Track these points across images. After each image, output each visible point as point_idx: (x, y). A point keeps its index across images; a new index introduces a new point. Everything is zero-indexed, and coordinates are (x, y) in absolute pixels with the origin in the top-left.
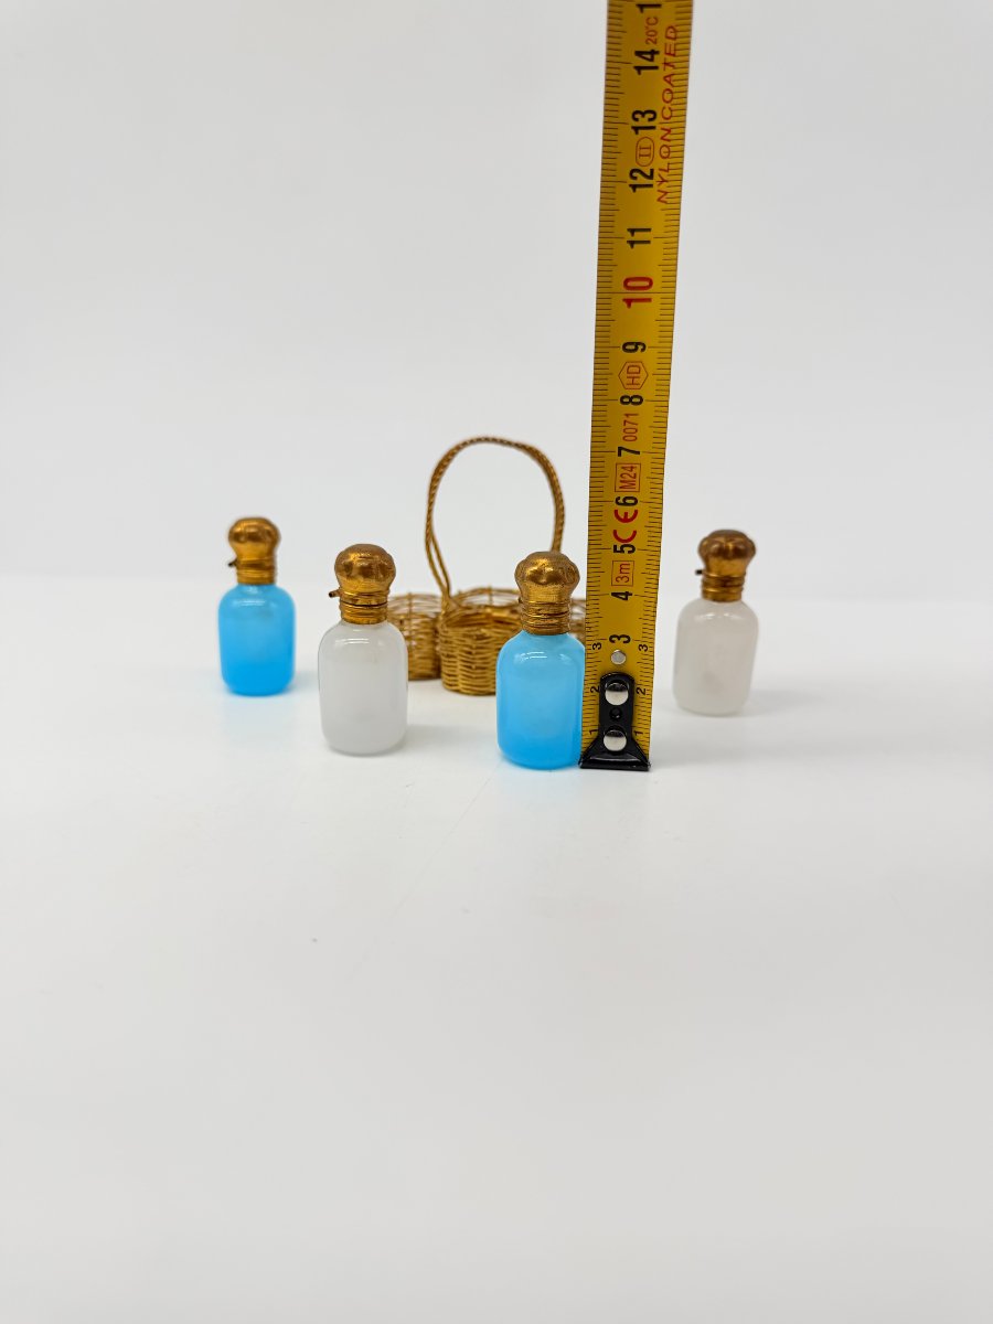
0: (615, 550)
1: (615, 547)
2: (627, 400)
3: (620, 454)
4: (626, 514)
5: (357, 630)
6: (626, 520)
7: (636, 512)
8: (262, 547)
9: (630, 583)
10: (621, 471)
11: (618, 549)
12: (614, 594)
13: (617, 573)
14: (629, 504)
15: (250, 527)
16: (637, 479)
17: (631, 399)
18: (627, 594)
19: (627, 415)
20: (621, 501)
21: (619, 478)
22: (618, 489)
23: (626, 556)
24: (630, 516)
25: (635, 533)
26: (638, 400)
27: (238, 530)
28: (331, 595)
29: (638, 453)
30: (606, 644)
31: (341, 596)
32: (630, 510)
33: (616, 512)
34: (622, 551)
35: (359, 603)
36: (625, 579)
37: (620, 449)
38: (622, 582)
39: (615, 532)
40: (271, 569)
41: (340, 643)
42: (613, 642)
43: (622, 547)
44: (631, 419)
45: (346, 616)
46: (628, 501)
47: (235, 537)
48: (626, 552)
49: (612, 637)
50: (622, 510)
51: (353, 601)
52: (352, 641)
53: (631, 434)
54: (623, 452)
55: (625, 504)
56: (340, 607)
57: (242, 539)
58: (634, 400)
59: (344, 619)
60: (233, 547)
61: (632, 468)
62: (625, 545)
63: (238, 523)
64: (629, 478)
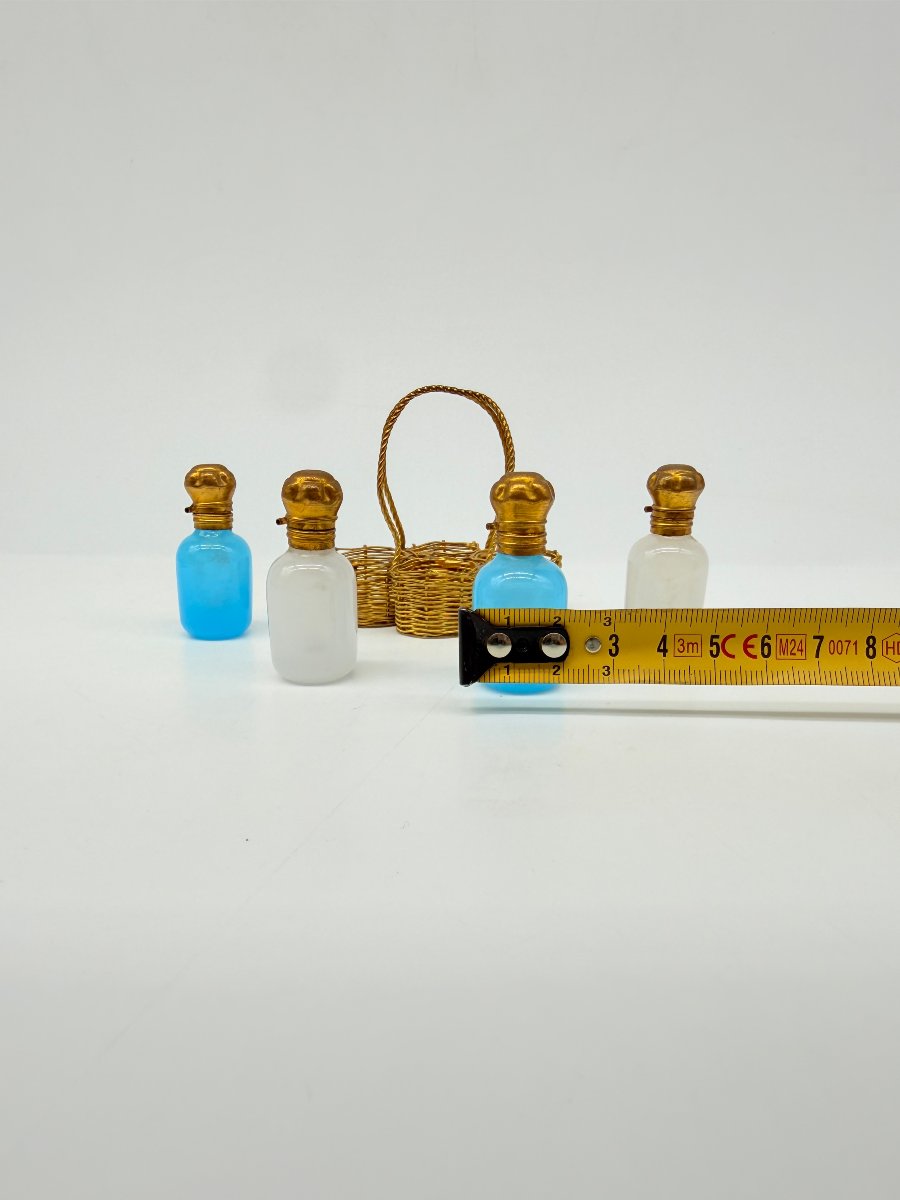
0: (713, 637)
1: (717, 637)
2: (871, 642)
3: (815, 637)
4: (752, 646)
5: (305, 555)
6: (746, 646)
7: (755, 657)
8: (219, 492)
9: (678, 654)
10: (798, 639)
11: (715, 640)
12: (664, 639)
13: (688, 639)
14: (763, 649)
15: (205, 472)
16: (790, 656)
17: (872, 646)
18: (665, 651)
19: (856, 643)
20: (766, 640)
21: (790, 638)
22: (779, 637)
23: (707, 647)
24: (749, 650)
25: (733, 657)
26: (871, 653)
27: (194, 475)
28: (279, 522)
29: (817, 656)
30: (610, 630)
31: (288, 522)
32: (757, 651)
33: (755, 636)
34: (712, 644)
35: (305, 527)
36: (681, 649)
37: (821, 638)
38: (678, 645)
39: (733, 636)
40: (228, 514)
41: (288, 570)
42: (611, 639)
43: (717, 644)
44: (852, 647)
45: (293, 542)
46: (766, 648)
47: (191, 482)
48: (712, 648)
49: (616, 637)
50: (757, 642)
51: (299, 526)
52: (301, 567)
53: (837, 648)
54: (818, 641)
55: (763, 645)
56: (288, 534)
57: (198, 484)
58: (871, 650)
59: (292, 545)
60: (189, 492)
61: (802, 651)
62: (718, 647)
63: (193, 470)
64: (790, 647)
